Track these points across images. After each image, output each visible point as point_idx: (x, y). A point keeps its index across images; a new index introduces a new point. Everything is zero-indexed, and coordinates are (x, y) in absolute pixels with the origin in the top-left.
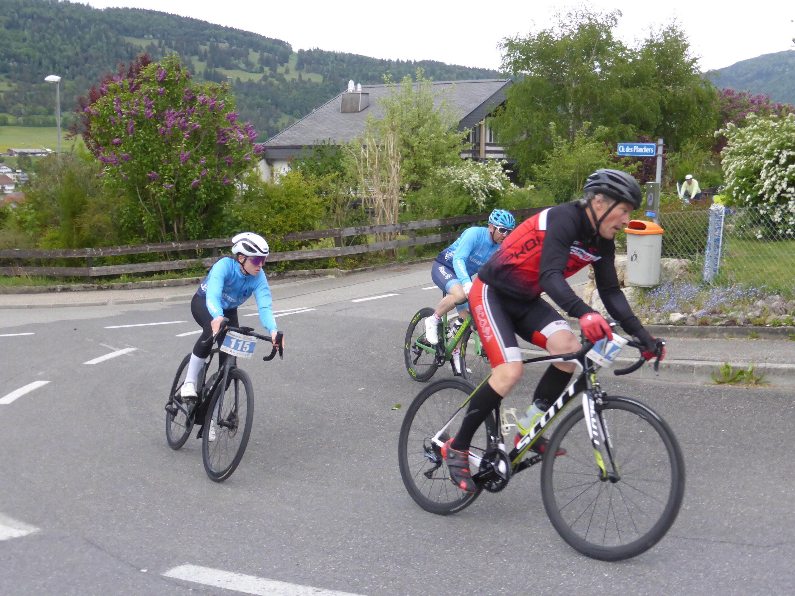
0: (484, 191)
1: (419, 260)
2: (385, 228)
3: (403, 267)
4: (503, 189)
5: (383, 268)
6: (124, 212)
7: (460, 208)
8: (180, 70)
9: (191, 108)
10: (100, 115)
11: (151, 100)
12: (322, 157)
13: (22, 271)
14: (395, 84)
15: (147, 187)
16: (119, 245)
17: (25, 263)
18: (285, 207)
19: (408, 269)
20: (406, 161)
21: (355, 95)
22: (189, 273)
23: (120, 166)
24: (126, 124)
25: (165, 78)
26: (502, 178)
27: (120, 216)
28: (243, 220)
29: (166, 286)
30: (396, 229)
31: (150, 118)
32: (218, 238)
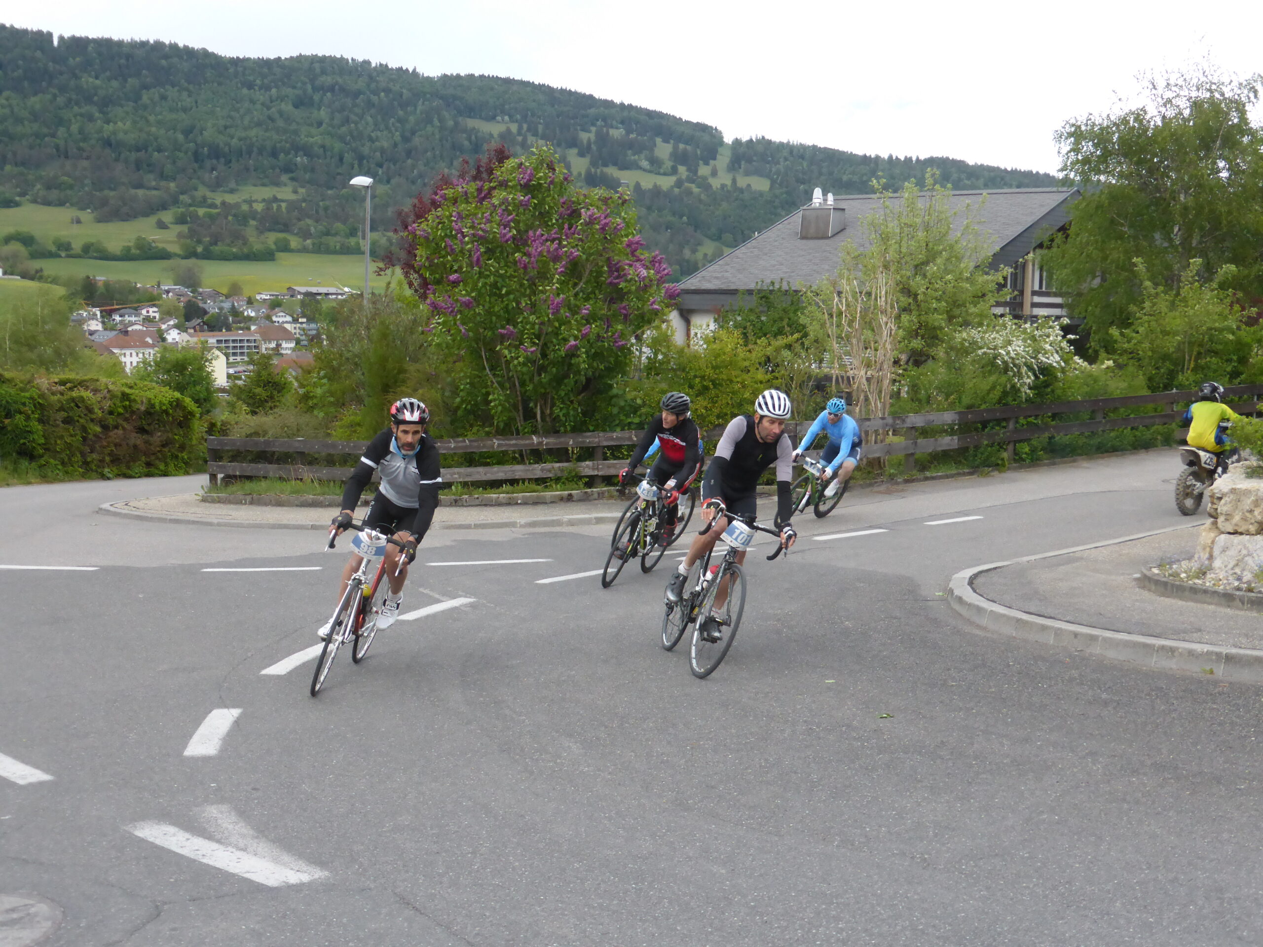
0: (1030, 368)
1: (921, 476)
2: (868, 423)
3: (895, 487)
4: (1063, 364)
5: (862, 487)
6: (462, 387)
7: (991, 395)
8: (554, 170)
9: (570, 229)
10: (431, 238)
11: (510, 214)
12: (769, 308)
13: (306, 472)
14: (891, 195)
15: (498, 348)
16: (452, 437)
17: (310, 460)
18: (711, 387)
19: (903, 490)
20: (905, 318)
21: (823, 211)
22: (556, 484)
23: (458, 317)
24: (470, 251)
25: (530, 180)
26: (1061, 349)
27: (455, 391)
28: (644, 404)
29: (520, 504)
30: (887, 425)
31: (507, 241)
32: (604, 431)
